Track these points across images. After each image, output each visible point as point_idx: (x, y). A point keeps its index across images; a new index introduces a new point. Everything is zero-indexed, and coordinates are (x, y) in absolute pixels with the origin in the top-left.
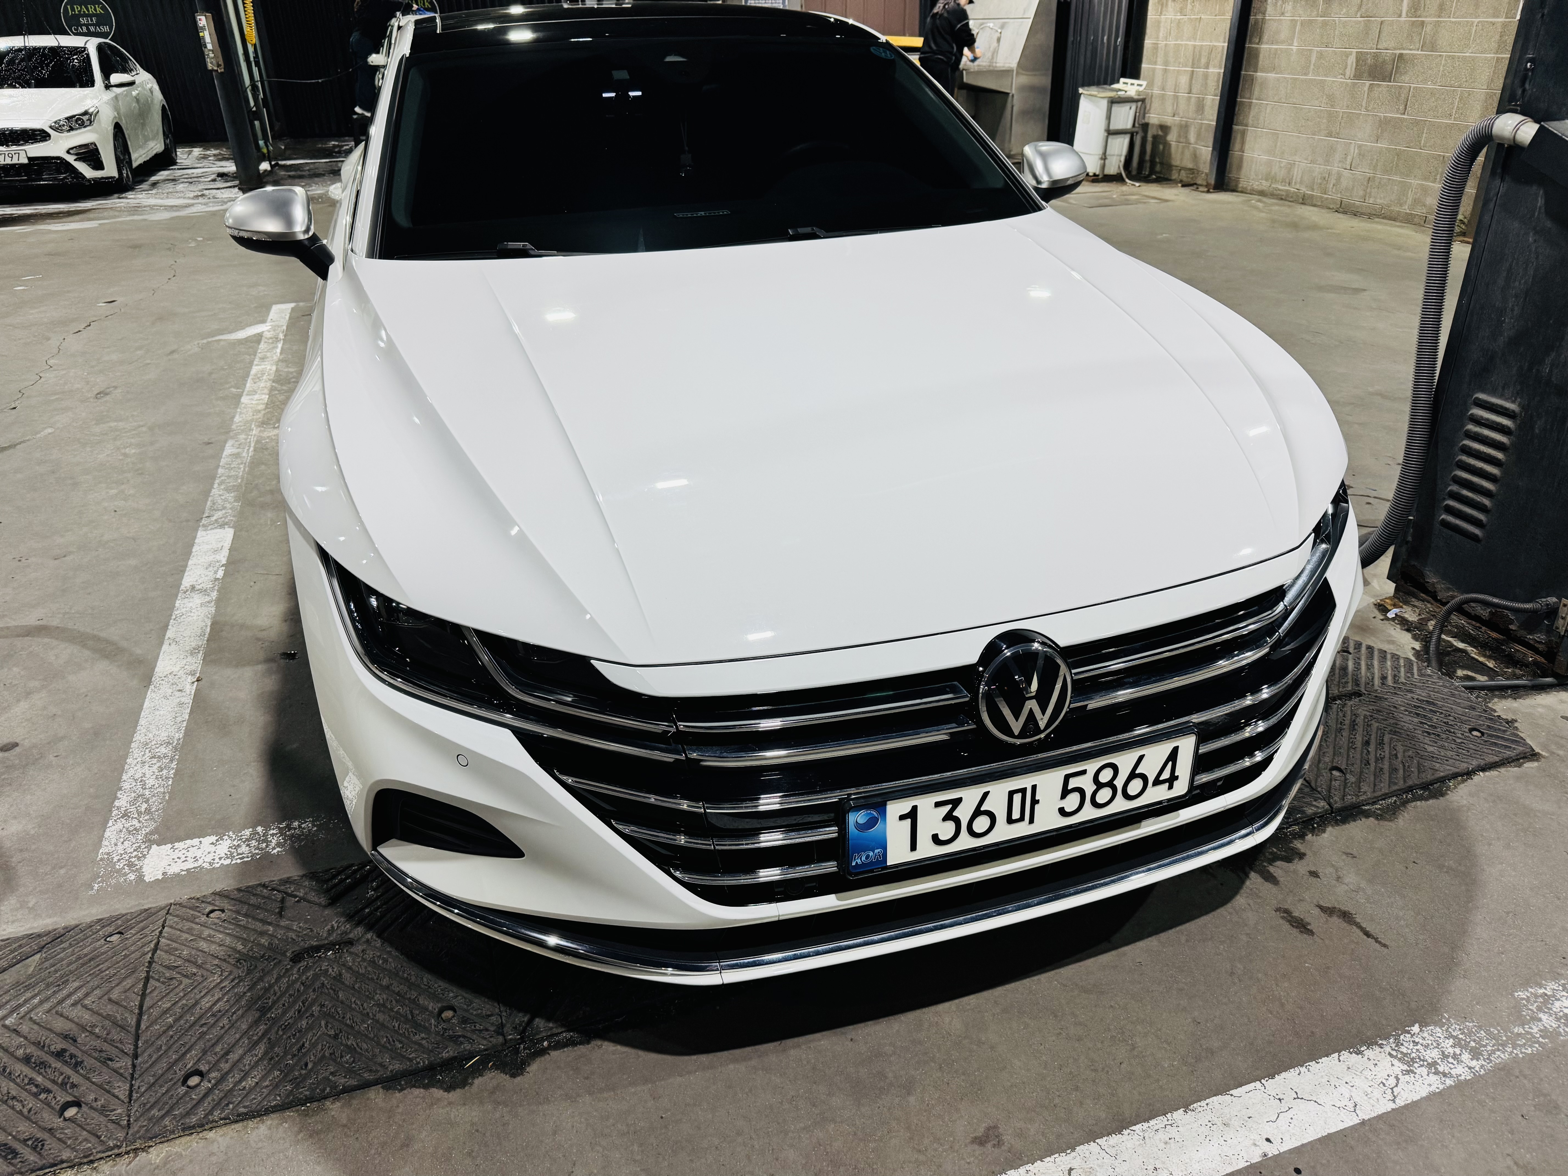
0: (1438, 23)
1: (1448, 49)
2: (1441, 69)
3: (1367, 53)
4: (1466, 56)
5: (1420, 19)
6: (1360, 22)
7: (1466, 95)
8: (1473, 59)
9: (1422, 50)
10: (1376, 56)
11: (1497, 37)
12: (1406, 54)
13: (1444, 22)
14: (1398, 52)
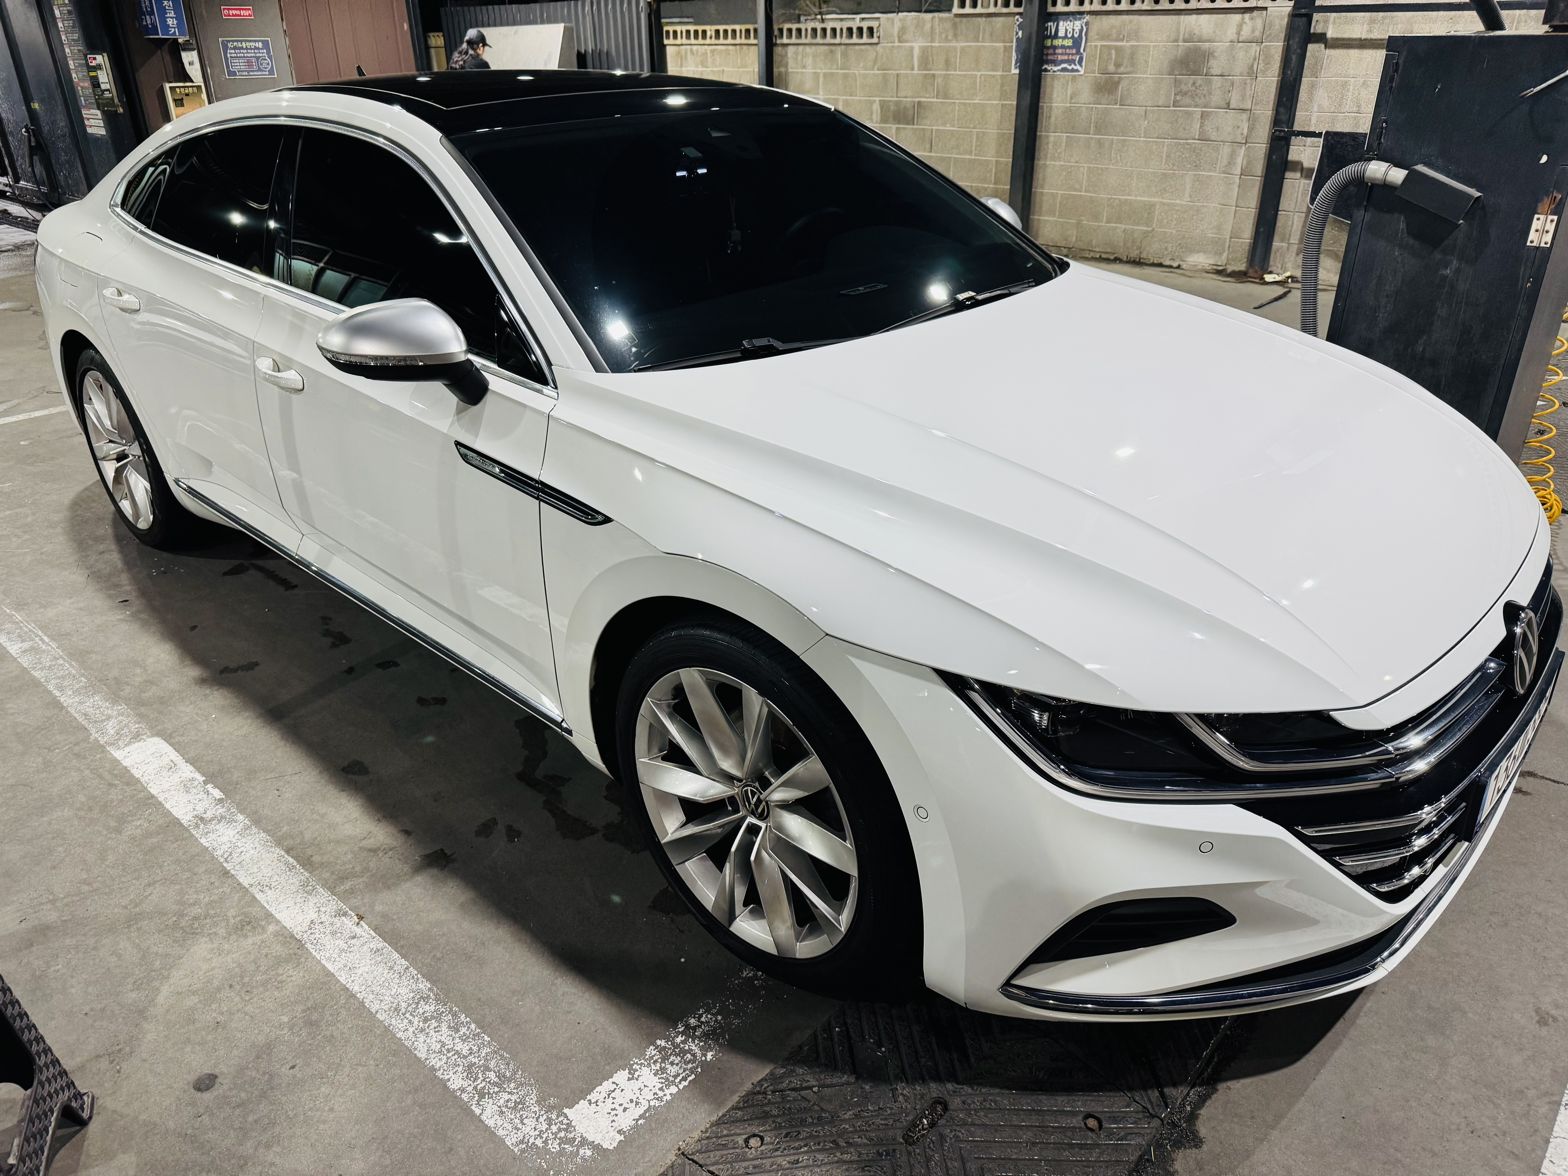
0: (946, 77)
1: (959, 97)
2: (957, 114)
3: (890, 101)
4: (975, 103)
5: (931, 72)
6: (878, 74)
7: (981, 135)
8: (982, 105)
9: (937, 98)
10: (897, 103)
11: (999, 87)
12: (924, 102)
13: (952, 75)
14: (917, 100)
